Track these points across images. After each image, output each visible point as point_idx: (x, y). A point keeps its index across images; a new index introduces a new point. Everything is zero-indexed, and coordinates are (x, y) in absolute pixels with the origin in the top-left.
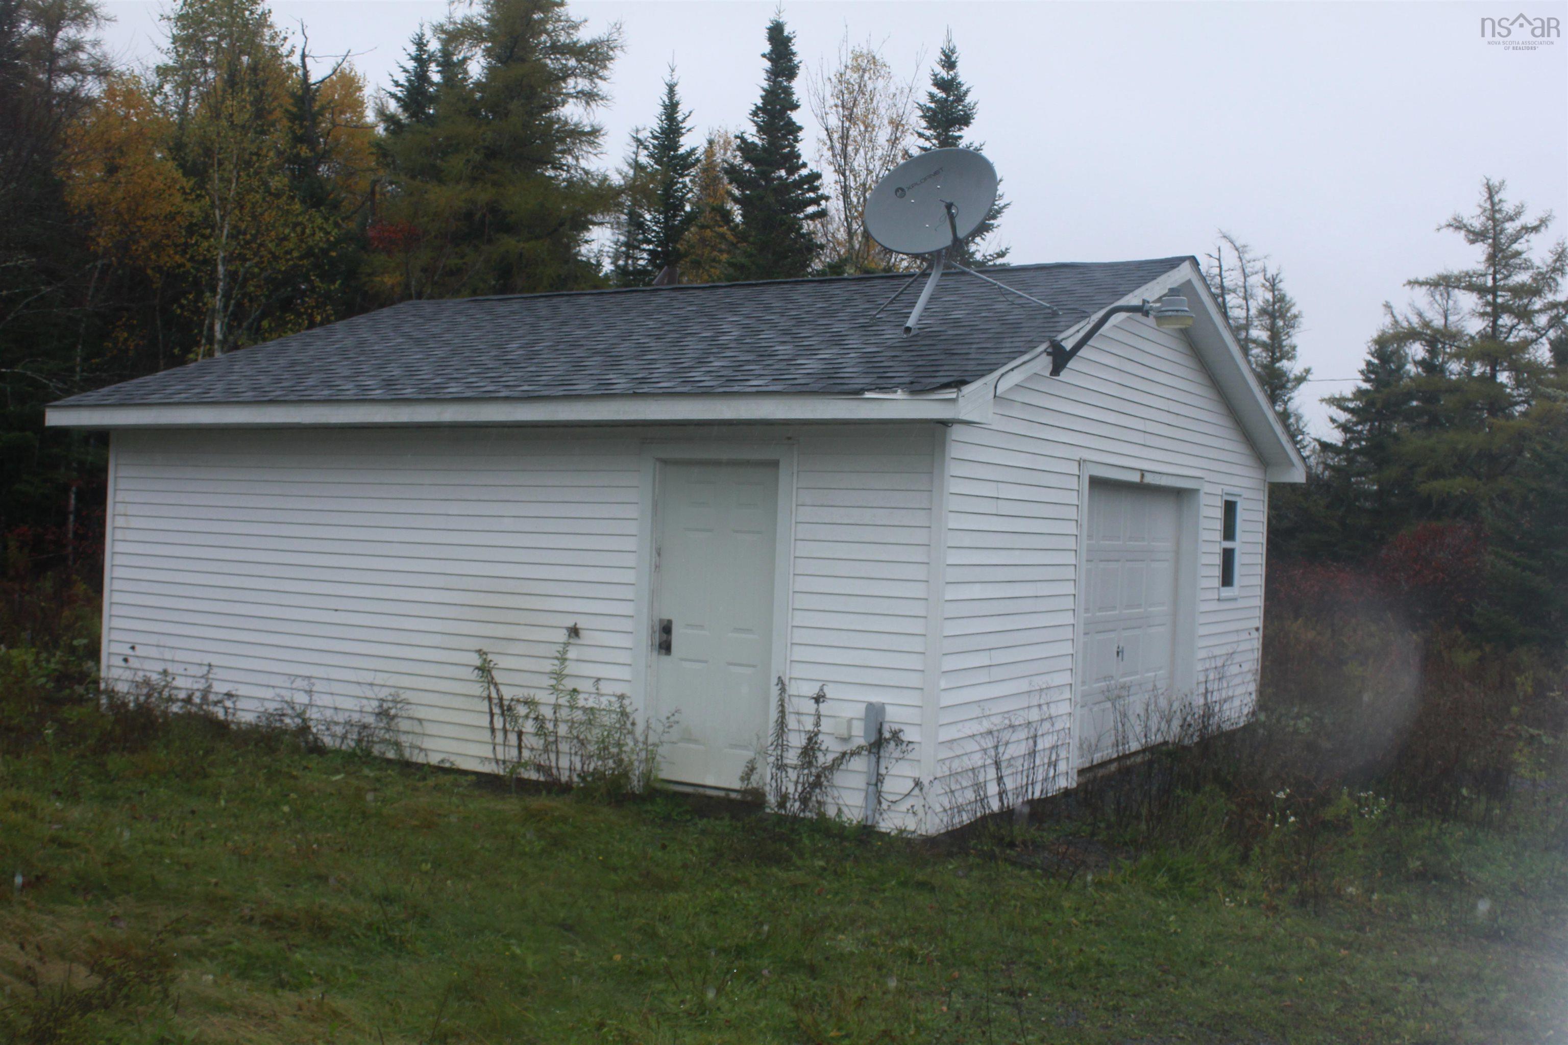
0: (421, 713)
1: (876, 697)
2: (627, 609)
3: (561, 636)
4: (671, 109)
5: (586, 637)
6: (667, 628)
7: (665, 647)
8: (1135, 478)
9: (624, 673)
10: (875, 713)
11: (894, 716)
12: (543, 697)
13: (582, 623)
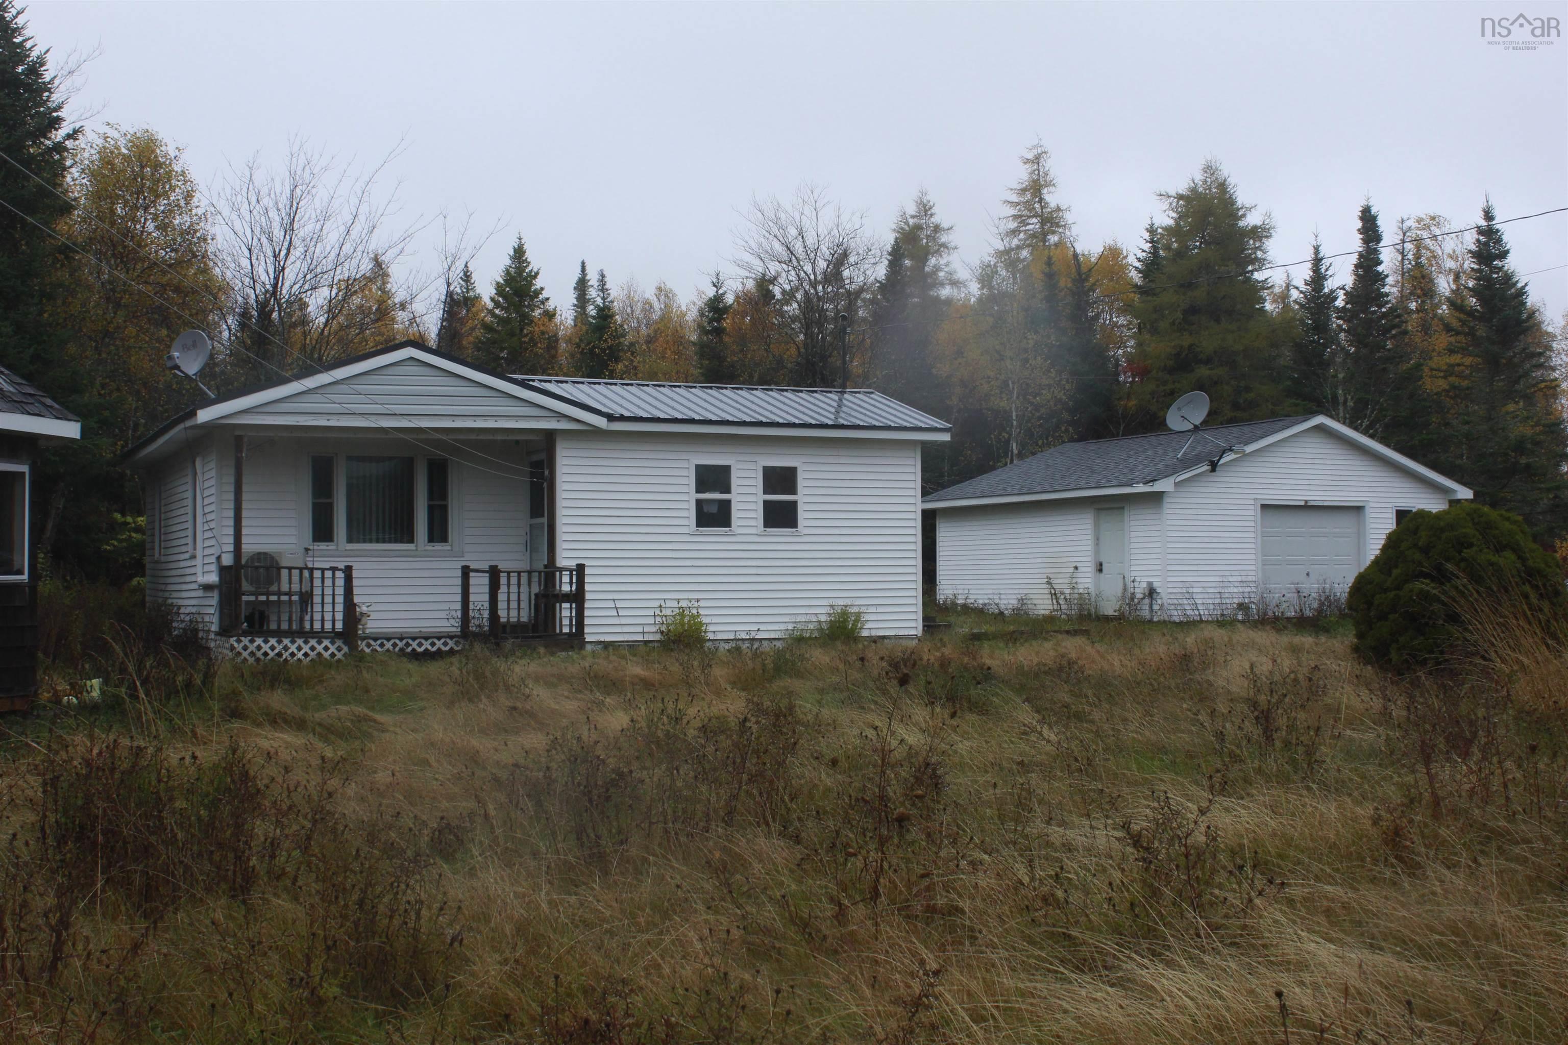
0: (1035, 602)
1: (1151, 580)
2: (1089, 559)
3: (1072, 570)
4: (1317, 261)
5: (1080, 569)
6: (1101, 565)
7: (1101, 570)
8: (1302, 503)
9: (1089, 580)
10: (1150, 584)
11: (1155, 585)
12: (1068, 591)
13: (1078, 565)
